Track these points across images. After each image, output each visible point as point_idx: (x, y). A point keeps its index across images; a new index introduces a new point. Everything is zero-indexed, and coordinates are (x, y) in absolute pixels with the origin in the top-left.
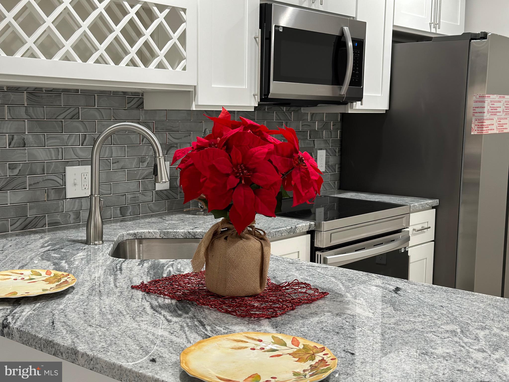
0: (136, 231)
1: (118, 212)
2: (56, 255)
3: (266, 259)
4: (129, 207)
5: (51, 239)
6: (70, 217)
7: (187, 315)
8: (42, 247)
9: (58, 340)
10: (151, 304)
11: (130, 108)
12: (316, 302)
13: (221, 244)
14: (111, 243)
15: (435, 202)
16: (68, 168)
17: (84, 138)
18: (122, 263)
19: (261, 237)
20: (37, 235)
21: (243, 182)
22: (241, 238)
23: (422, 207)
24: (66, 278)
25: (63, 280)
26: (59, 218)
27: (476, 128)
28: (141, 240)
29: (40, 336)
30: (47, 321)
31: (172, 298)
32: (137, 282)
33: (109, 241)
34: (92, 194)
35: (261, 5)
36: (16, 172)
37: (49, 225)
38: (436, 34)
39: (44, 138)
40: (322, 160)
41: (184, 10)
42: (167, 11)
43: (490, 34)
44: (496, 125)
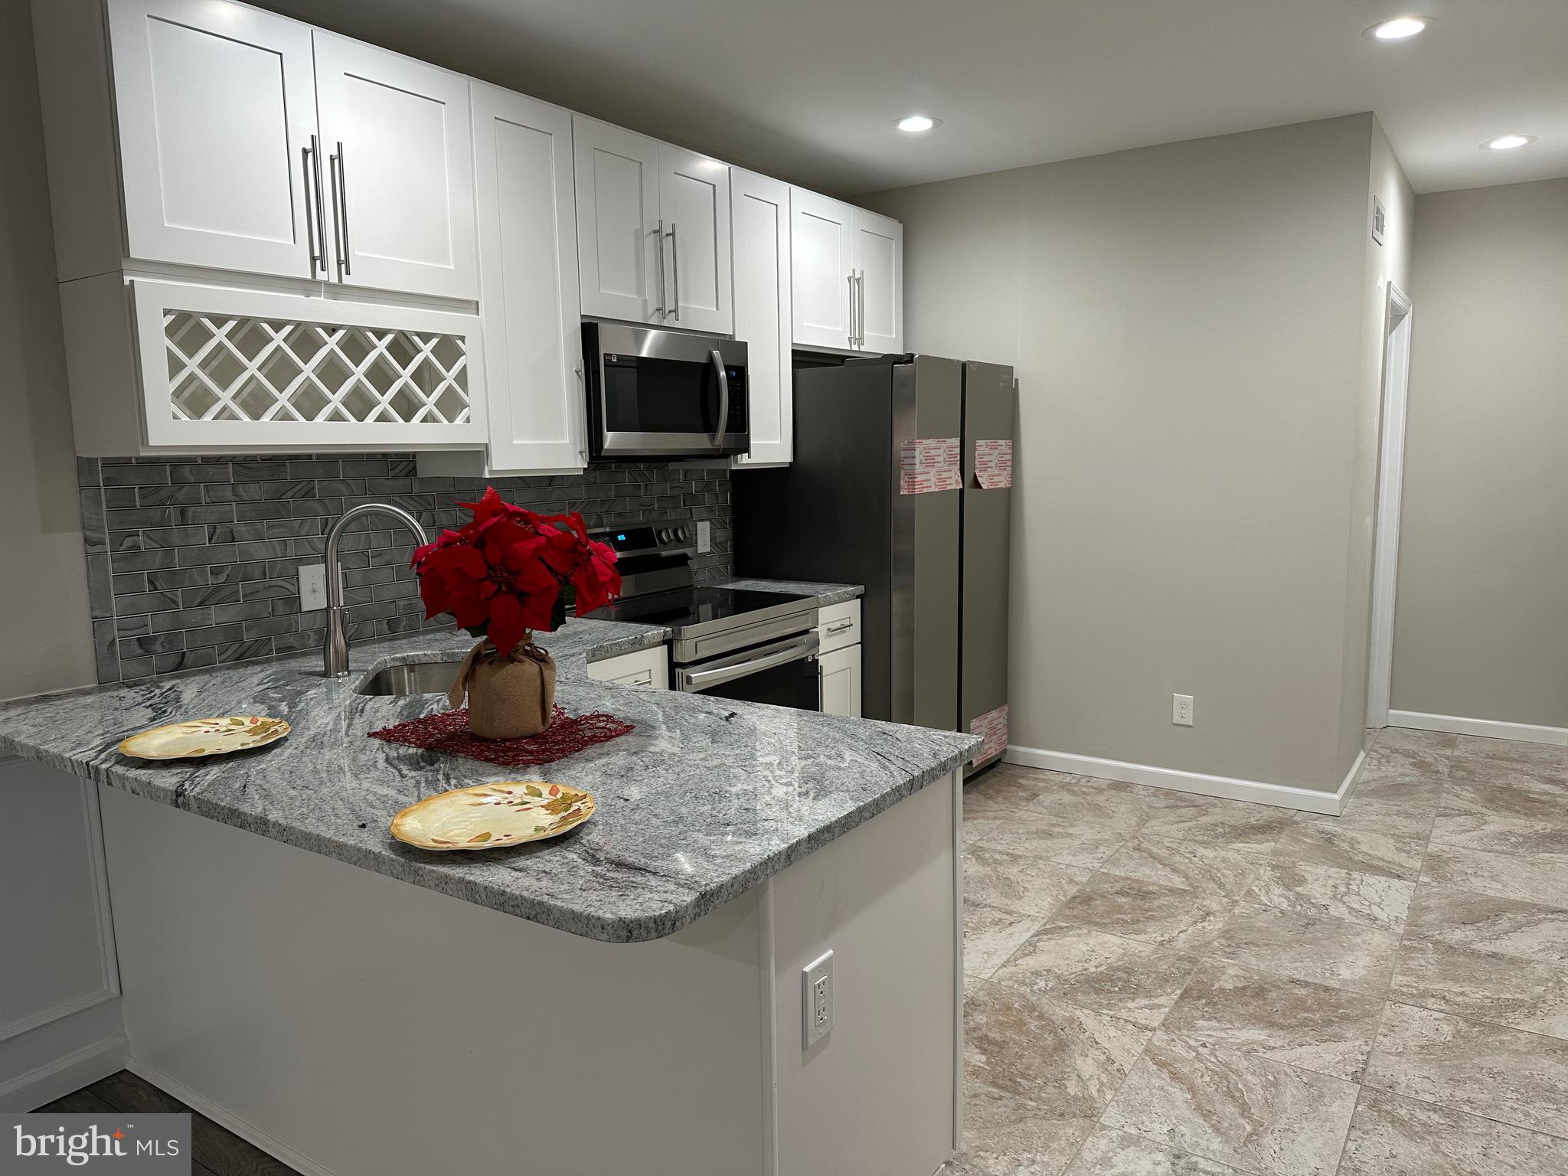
0: (405, 655)
1: (385, 626)
2: (275, 695)
3: (548, 687)
4: (403, 620)
5: (275, 673)
6: (309, 638)
7: (432, 768)
8: (259, 685)
9: (246, 808)
10: (387, 755)
11: (395, 477)
12: (616, 739)
13: (483, 670)
14: (360, 673)
15: (860, 589)
16: (301, 569)
17: (324, 523)
18: (367, 703)
19: (541, 658)
20: (256, 667)
21: (503, 588)
22: (513, 660)
23: (839, 597)
24: (276, 727)
25: (272, 729)
26: (291, 640)
27: (906, 487)
28: (412, 666)
29: (223, 804)
30: (237, 785)
31: (419, 747)
32: (378, 727)
33: (360, 671)
34: (328, 607)
35: (583, 325)
36: (222, 578)
37: (278, 650)
38: (859, 351)
39: (262, 526)
40: (704, 536)
41: (462, 338)
42: (435, 341)
43: (917, 356)
44: (934, 480)
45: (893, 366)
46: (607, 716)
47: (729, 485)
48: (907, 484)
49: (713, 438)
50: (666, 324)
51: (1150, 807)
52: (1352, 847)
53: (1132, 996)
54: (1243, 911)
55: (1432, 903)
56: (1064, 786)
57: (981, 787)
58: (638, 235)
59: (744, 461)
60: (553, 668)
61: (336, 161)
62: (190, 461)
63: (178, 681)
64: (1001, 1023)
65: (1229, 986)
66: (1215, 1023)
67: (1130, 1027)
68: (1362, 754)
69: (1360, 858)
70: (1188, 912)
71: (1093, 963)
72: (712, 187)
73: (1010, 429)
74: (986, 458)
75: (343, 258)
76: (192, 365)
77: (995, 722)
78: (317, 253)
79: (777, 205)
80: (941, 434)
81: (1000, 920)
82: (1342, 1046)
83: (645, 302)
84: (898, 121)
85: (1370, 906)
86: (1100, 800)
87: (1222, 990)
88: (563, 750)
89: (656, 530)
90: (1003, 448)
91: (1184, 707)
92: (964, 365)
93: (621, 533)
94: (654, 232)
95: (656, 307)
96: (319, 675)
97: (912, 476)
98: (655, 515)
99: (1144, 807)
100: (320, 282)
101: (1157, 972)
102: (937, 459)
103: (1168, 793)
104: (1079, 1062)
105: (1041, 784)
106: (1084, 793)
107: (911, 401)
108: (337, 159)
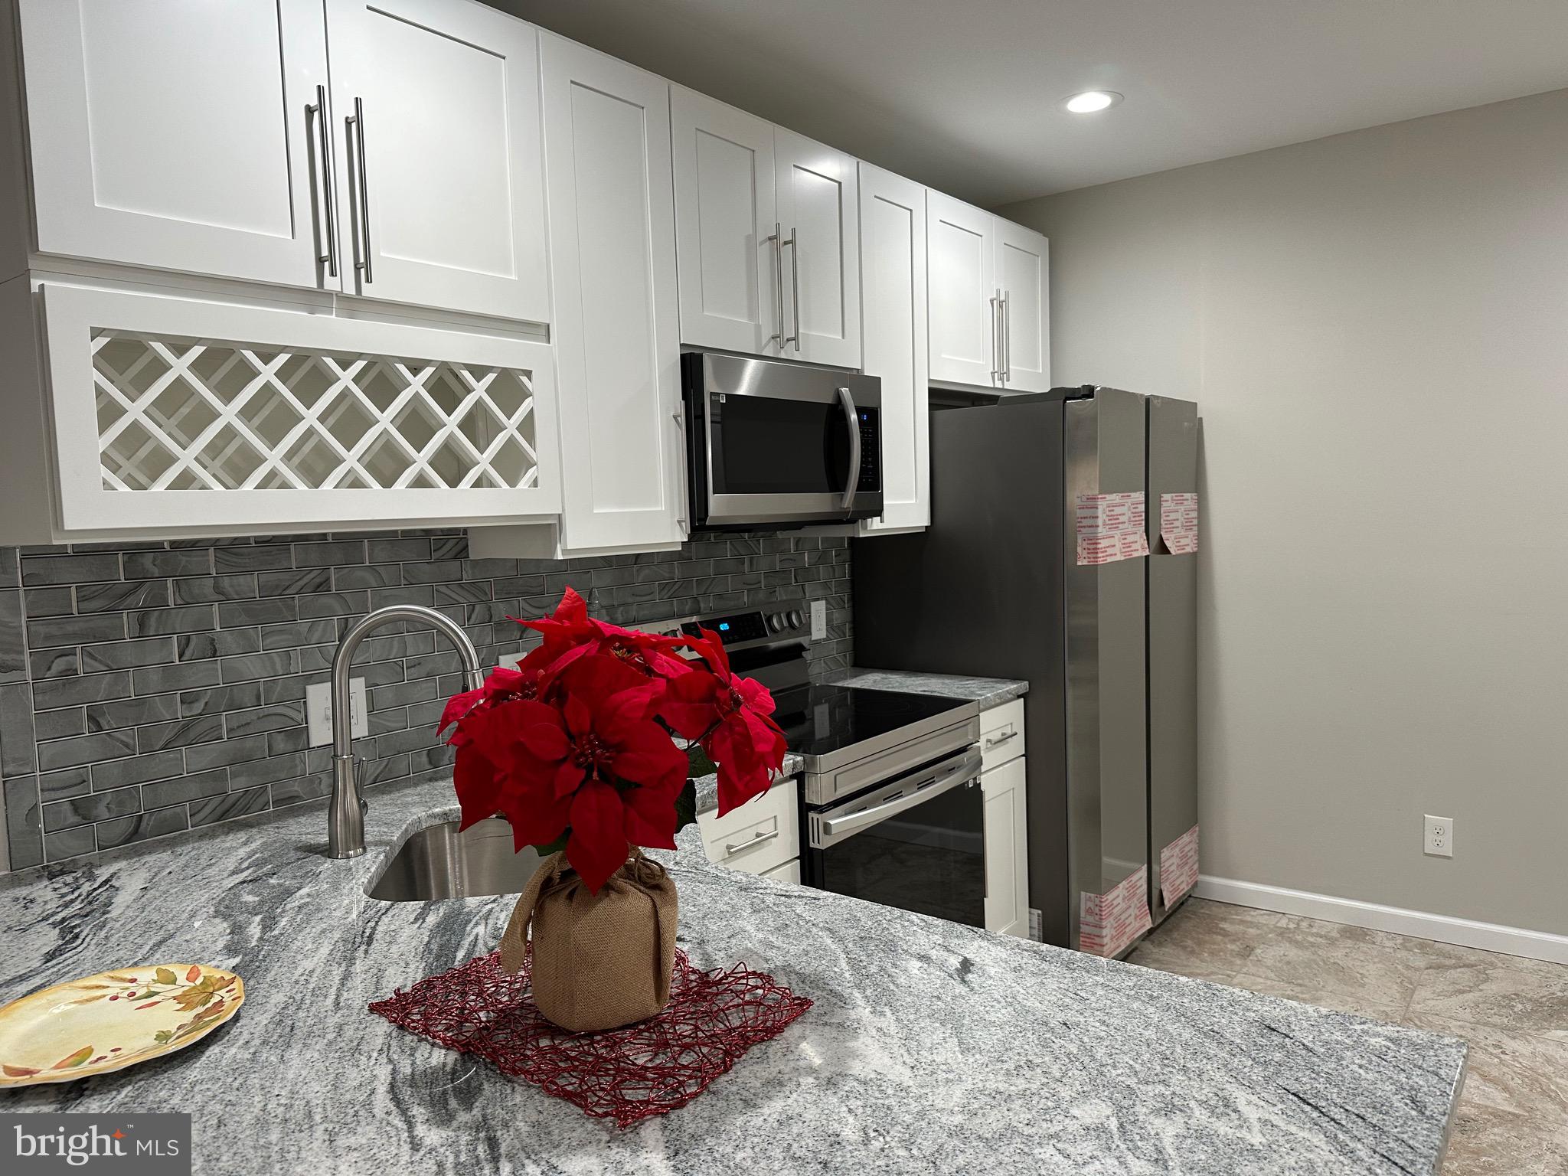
0: (447, 808)
1: (424, 759)
2: (251, 898)
5: (265, 846)
6: (320, 783)
7: (468, 1116)
8: (234, 873)
10: (395, 1071)
11: (439, 560)
12: (783, 1035)
14: (380, 850)
15: (1023, 686)
16: (310, 689)
17: (343, 625)
18: (380, 919)
19: (654, 882)
20: (239, 835)
21: (595, 775)
22: (607, 890)
23: (1001, 697)
24: (223, 993)
25: (216, 999)
26: (296, 788)
27: (1086, 555)
32: (388, 994)
33: (379, 844)
34: (335, 742)
35: (683, 357)
36: (198, 707)
37: (276, 803)
38: (1003, 390)
39: (256, 633)
40: (819, 619)
41: (528, 374)
42: (491, 377)
43: (1099, 389)
44: (1119, 546)
45: (1065, 402)
46: (758, 974)
47: (847, 555)
48: (1086, 551)
49: (842, 499)
50: (783, 356)
58: (751, 242)
59: (875, 526)
61: (354, 125)
62: (155, 546)
63: (123, 864)
72: (837, 184)
73: (1197, 483)
74: (1173, 516)
75: (362, 260)
76: (136, 410)
77: (1187, 849)
78: (325, 253)
79: (911, 210)
80: (1126, 488)
83: (758, 327)
84: (1066, 99)
86: (1338, 954)
89: (765, 615)
90: (1189, 502)
91: (1439, 832)
92: (1148, 400)
93: (723, 621)
94: (770, 239)
95: (772, 334)
96: (322, 853)
97: (1093, 541)
98: (761, 595)
100: (329, 294)
102: (1122, 519)
105: (1252, 931)
107: (1091, 445)
108: (355, 123)
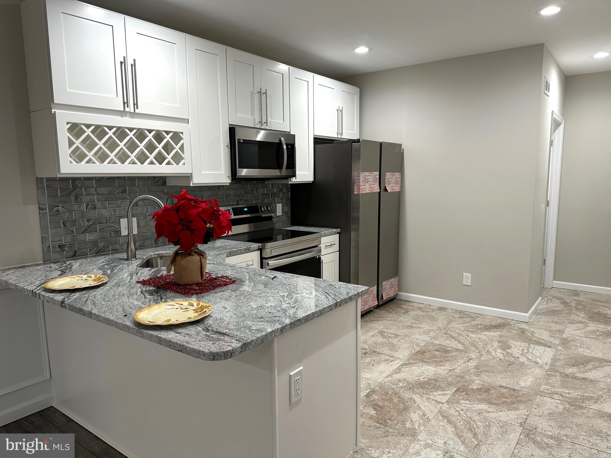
0: (159, 253)
1: (154, 242)
2: (107, 267)
3: (203, 265)
4: (160, 240)
5: (109, 259)
6: (124, 246)
7: (157, 295)
8: (102, 263)
9: (85, 308)
10: (142, 290)
11: (158, 185)
12: (228, 285)
13: (179, 258)
14: (140, 259)
15: (339, 230)
16: (121, 220)
18: (140, 270)
19: (201, 254)
20: (103, 256)
21: (185, 227)
22: (190, 255)
23: (330, 233)
24: (103, 279)
25: (102, 279)
26: (117, 247)
28: (161, 257)
29: (77, 306)
30: (84, 300)
31: (154, 287)
32: (141, 280)
33: (140, 258)
34: (128, 234)
35: (230, 128)
36: (91, 223)
37: (112, 250)
38: (341, 138)
39: (107, 204)
40: (279, 209)
41: (182, 133)
42: (171, 134)
43: (361, 140)
44: (368, 188)
45: (352, 144)
46: (226, 277)
47: (289, 189)
48: (357, 190)
49: (281, 172)
50: (263, 127)
51: (453, 317)
52: (532, 335)
53: (436, 390)
54: (484, 358)
55: (561, 357)
56: (419, 308)
57: (387, 308)
58: (252, 94)
59: (294, 180)
60: (206, 259)
61: (133, 66)
62: (79, 179)
63: (73, 261)
64: (383, 399)
65: (475, 387)
66: (468, 402)
67: (434, 402)
68: (540, 298)
69: (535, 339)
70: (462, 358)
71: (422, 377)
72: (282, 75)
73: (400, 168)
74: (390, 180)
75: (135, 103)
76: (77, 143)
77: (393, 283)
78: (125, 101)
79: (308, 82)
80: (371, 170)
81: (388, 359)
82: (517, 412)
83: (254, 119)
84: (355, 48)
85: (536, 358)
86: (433, 314)
87: (472, 389)
88: (206, 289)
89: (259, 207)
90: (397, 176)
91: (467, 278)
92: (381, 144)
93: (245, 207)
94: (259, 92)
95: (259, 121)
96: (125, 260)
97: (359, 186)
98: (260, 201)
99: (450, 317)
100: (127, 112)
101: (447, 381)
102: (369, 180)
103: (461, 312)
104: (412, 415)
105: (410, 308)
106: (427, 311)
107: (359, 158)
108: (134, 66)
